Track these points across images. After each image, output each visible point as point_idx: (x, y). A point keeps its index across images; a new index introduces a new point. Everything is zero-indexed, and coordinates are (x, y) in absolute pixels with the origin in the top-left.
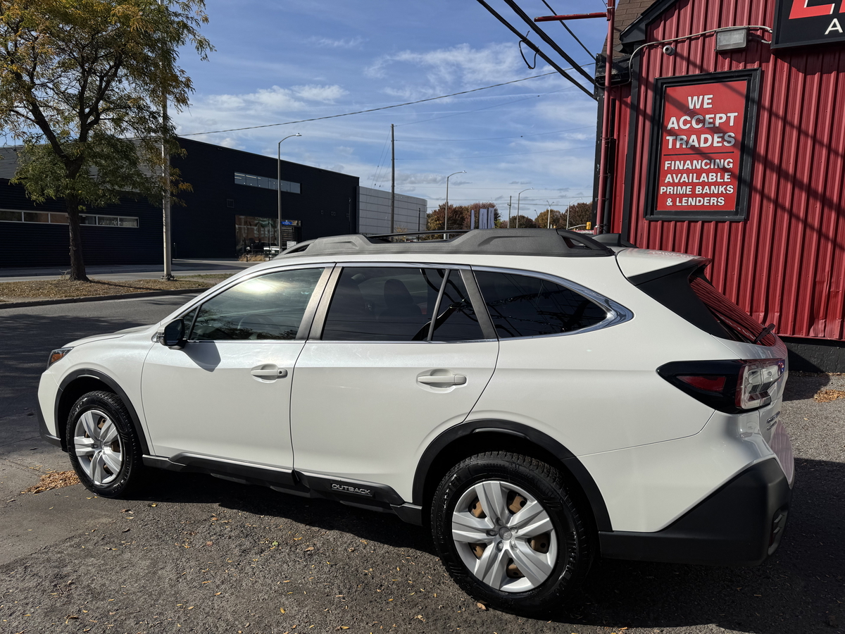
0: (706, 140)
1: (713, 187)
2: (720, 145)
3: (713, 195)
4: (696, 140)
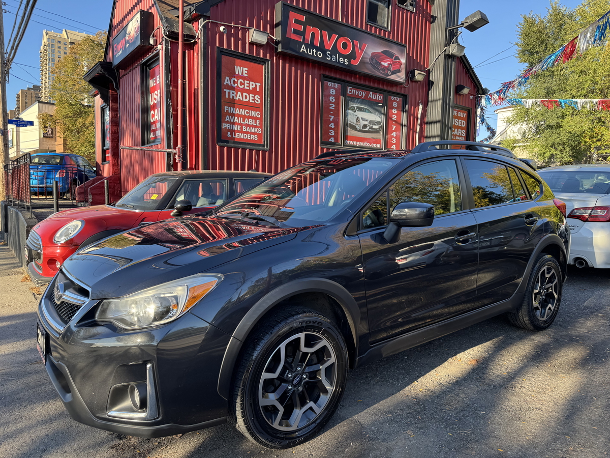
0: (246, 98)
1: (251, 128)
2: (253, 102)
3: (251, 133)
4: (241, 95)
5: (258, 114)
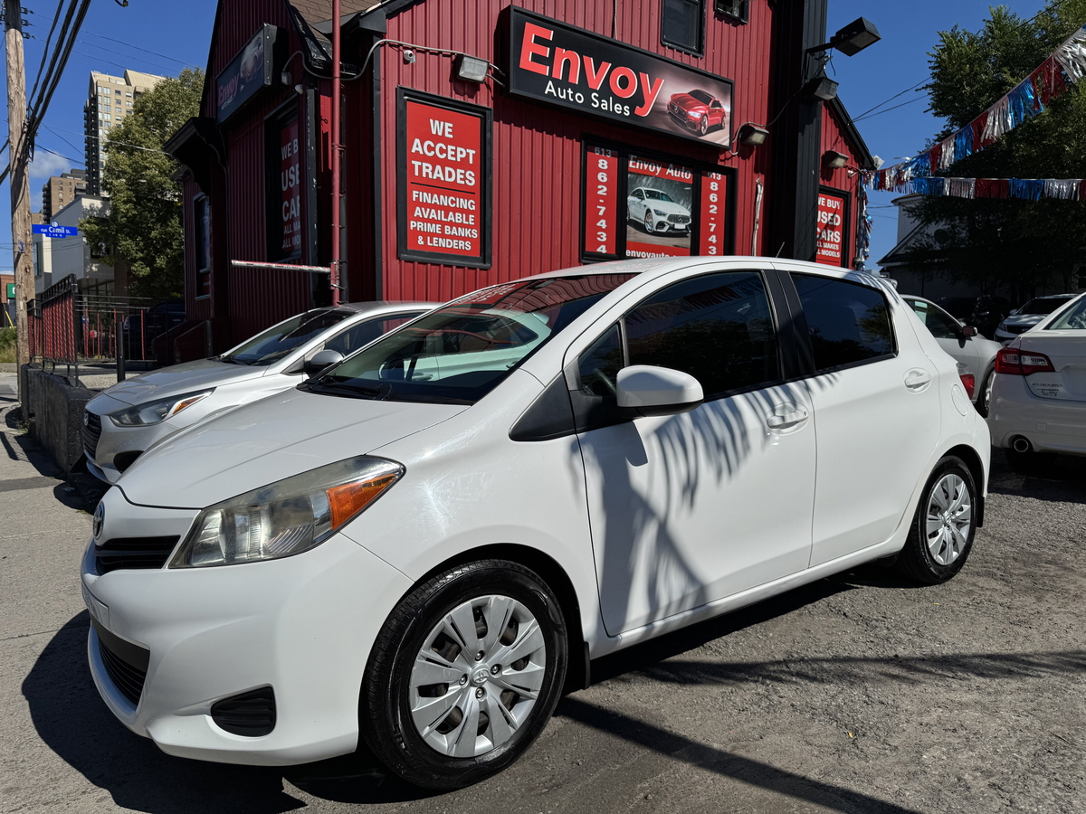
0: (450, 175)
1: (460, 229)
2: (463, 182)
3: (460, 238)
4: (441, 172)
5: (472, 204)
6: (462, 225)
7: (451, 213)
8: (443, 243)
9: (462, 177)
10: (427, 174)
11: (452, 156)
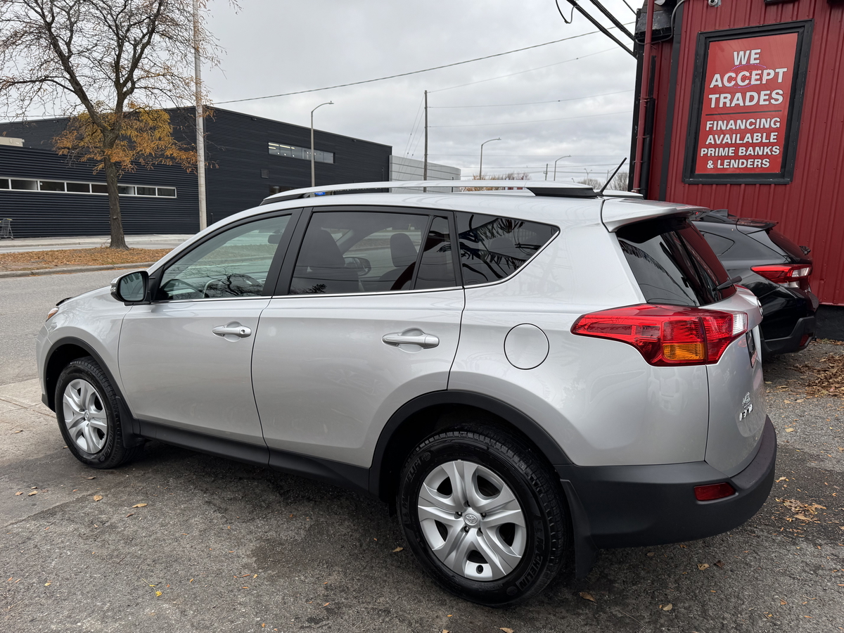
0: (752, 98)
1: (757, 148)
2: (767, 103)
4: (740, 98)
5: (776, 121)
6: (761, 144)
7: (749, 135)
8: (735, 164)
9: (767, 97)
10: (725, 103)
11: (757, 80)
